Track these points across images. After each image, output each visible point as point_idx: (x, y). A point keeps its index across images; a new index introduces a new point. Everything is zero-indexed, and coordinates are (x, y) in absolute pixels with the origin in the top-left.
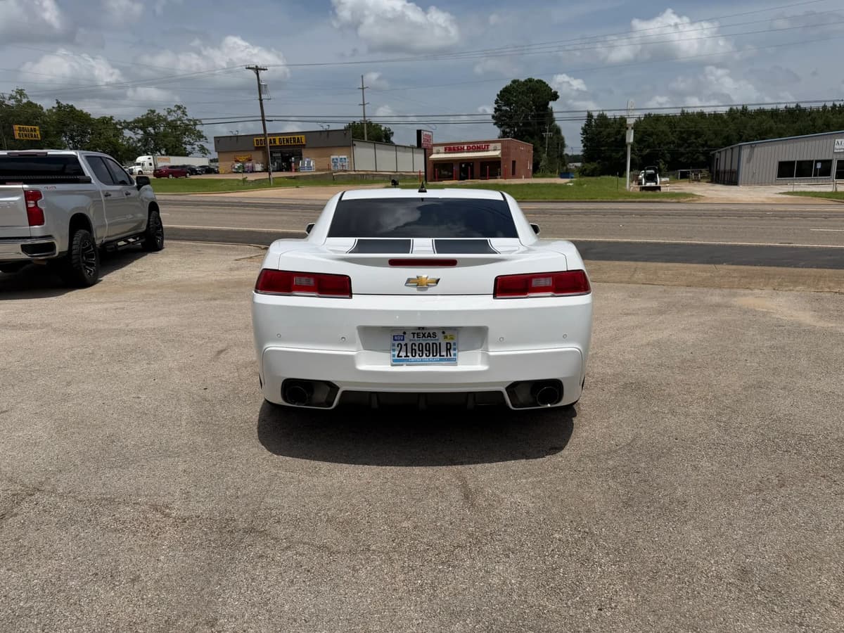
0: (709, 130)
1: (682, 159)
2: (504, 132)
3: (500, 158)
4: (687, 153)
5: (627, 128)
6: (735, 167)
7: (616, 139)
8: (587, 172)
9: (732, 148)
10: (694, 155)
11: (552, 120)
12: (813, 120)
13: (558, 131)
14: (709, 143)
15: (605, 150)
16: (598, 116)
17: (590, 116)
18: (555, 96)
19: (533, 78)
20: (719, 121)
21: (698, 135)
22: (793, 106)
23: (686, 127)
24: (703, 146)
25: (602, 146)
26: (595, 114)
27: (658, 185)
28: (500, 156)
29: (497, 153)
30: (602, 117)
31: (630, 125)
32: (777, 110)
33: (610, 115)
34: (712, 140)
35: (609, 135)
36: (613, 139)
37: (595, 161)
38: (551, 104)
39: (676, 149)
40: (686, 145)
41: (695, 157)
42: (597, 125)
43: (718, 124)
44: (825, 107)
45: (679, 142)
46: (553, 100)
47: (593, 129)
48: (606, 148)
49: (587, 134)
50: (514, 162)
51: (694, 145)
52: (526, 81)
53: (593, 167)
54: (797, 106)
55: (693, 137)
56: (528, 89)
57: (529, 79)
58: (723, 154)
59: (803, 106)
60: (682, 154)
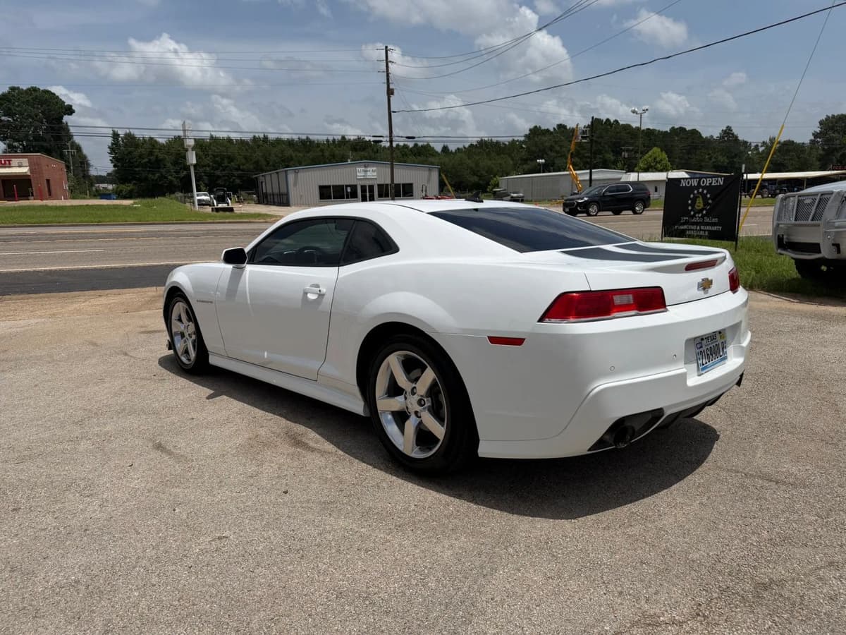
0: (240, 155)
1: (220, 182)
2: (10, 146)
3: (29, 176)
4: (224, 176)
5: (187, 150)
6: (283, 190)
7: (150, 160)
8: (124, 193)
9: (277, 173)
10: (230, 179)
11: (70, 137)
12: (322, 151)
13: (79, 149)
14: (241, 167)
15: (139, 171)
16: (126, 135)
17: (115, 136)
18: (70, 110)
19: (38, 87)
20: (247, 147)
21: (231, 159)
22: (304, 137)
23: (217, 151)
24: (238, 169)
25: (136, 167)
26: (121, 133)
27: (230, 206)
28: (29, 173)
29: (25, 170)
30: (129, 136)
31: (189, 146)
32: (293, 140)
33: (138, 134)
34: (244, 165)
35: (141, 156)
36: (146, 160)
37: (130, 183)
38: (66, 118)
39: (212, 172)
40: (221, 168)
41: (231, 180)
42: (126, 145)
43: (247, 150)
44: (328, 140)
45: (214, 165)
46: (69, 114)
47: (122, 148)
48: (140, 169)
49: (116, 154)
50: (48, 181)
51: (228, 168)
52: (29, 89)
53: (129, 188)
54: (307, 138)
55: (226, 161)
56: (33, 99)
57: (32, 87)
58: (268, 178)
59: (311, 137)
60: (219, 177)
